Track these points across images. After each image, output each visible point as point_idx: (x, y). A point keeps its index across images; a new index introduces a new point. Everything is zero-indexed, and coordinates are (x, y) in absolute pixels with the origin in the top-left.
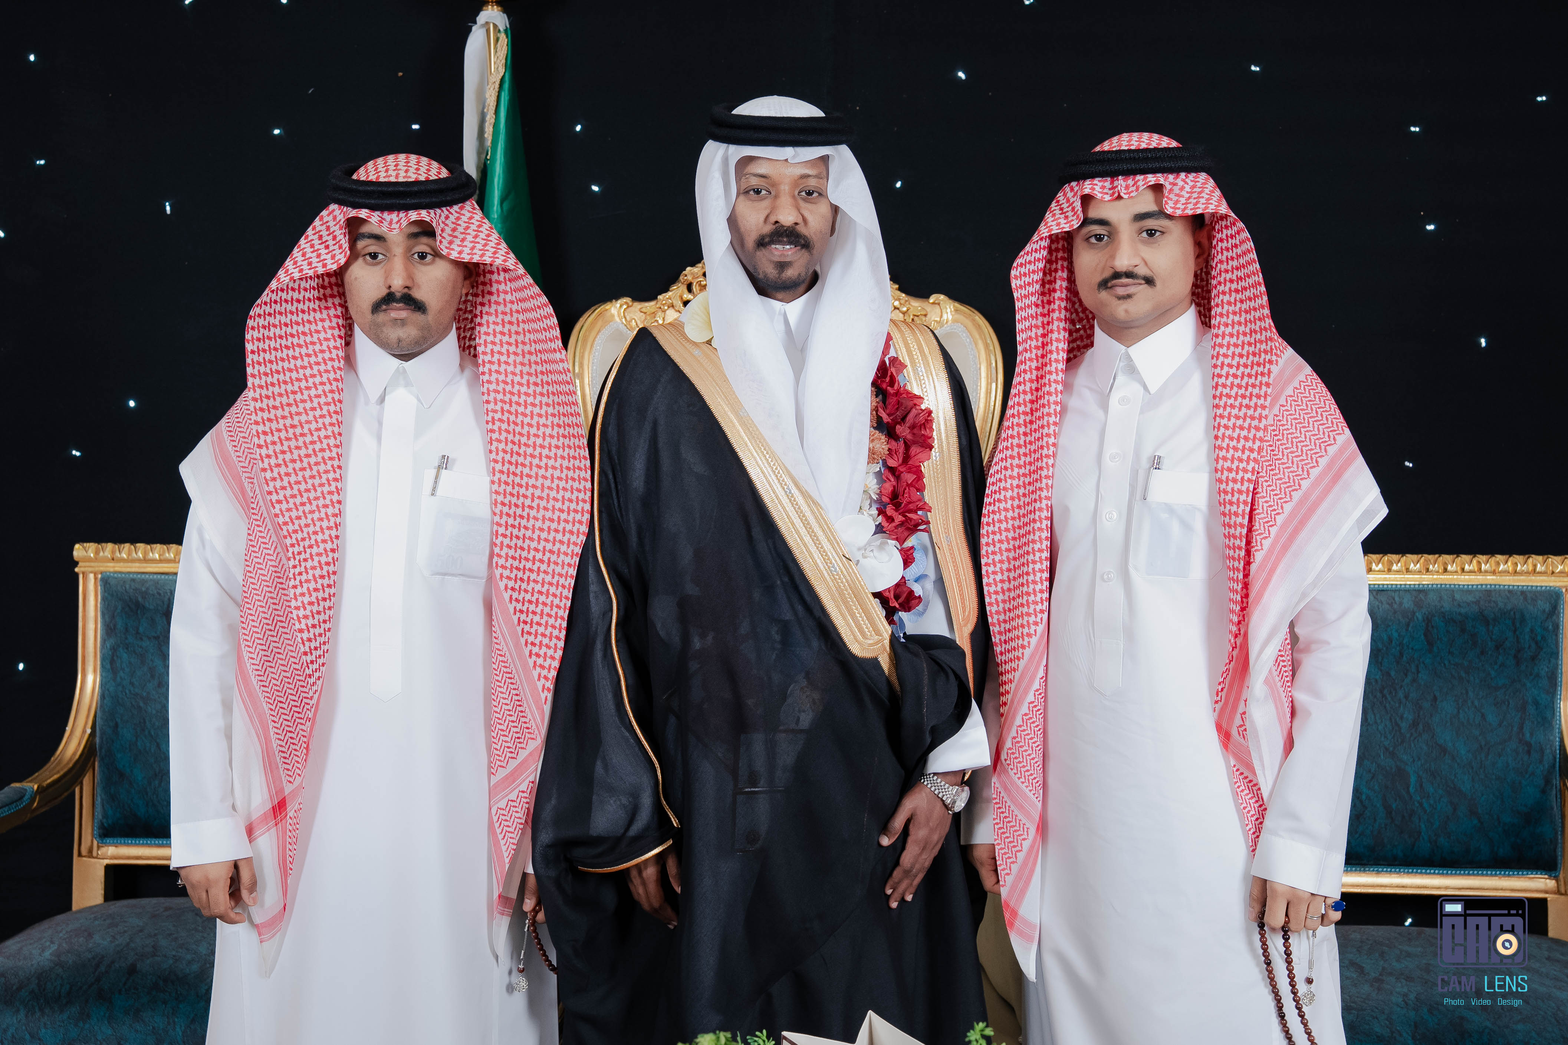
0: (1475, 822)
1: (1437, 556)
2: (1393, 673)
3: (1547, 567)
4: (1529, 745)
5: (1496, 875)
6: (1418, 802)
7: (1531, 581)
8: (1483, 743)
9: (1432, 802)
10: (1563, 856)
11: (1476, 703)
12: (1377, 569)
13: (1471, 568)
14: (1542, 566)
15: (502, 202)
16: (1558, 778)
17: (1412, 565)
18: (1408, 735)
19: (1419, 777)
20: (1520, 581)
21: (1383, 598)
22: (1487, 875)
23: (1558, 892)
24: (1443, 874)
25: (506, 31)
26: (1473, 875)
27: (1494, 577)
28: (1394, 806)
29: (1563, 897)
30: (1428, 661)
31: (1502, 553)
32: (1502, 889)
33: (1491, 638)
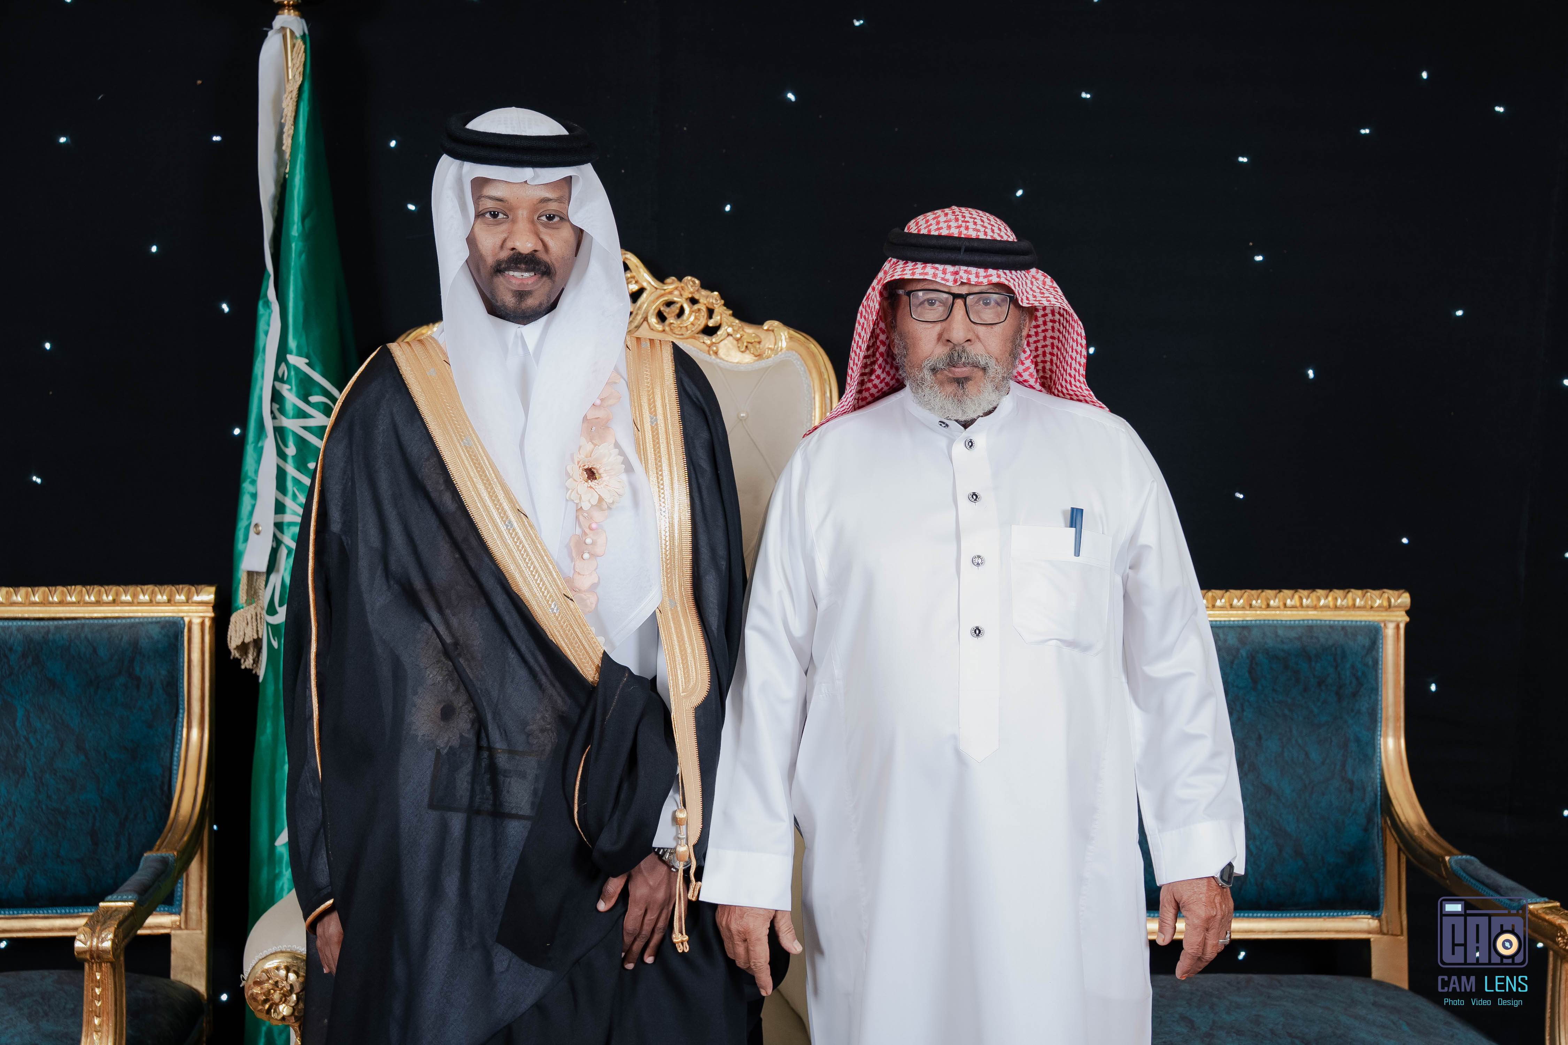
0: (1301, 863)
1: (1260, 591)
3: (1366, 602)
4: (1351, 783)
5: (1320, 916)
7: (1350, 615)
8: (1307, 782)
10: (1386, 896)
11: (1300, 741)
13: (1293, 603)
14: (1361, 600)
15: (303, 219)
16: (1380, 813)
17: (1235, 601)
20: (1340, 615)
22: (1312, 917)
23: (1380, 931)
25: (304, 38)
26: (1299, 917)
27: (1315, 612)
29: (1385, 937)
30: (1252, 699)
31: (1322, 588)
32: (1327, 931)
33: (1314, 676)
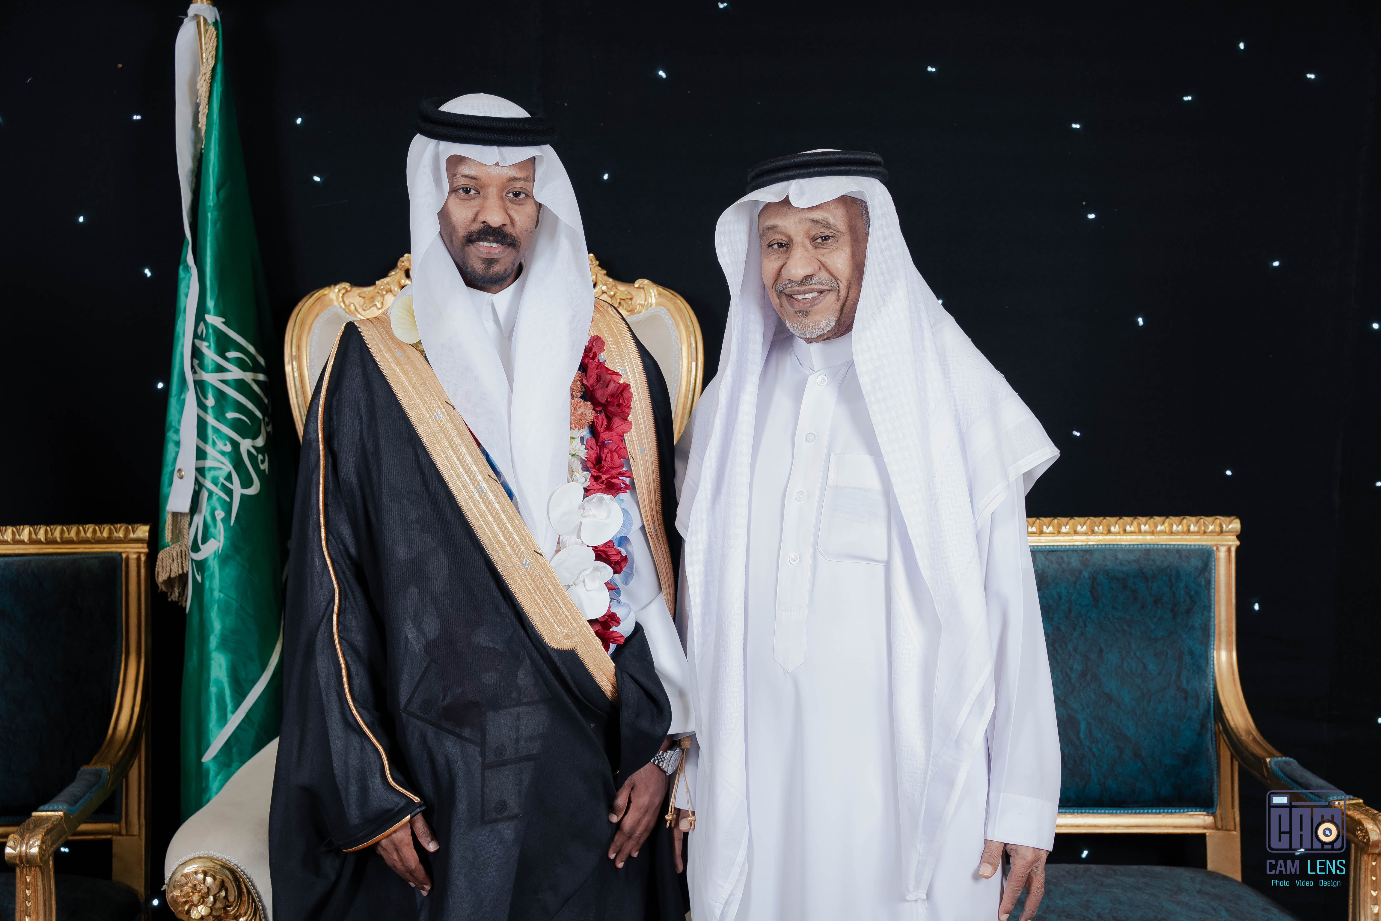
0: (1140, 764)
1: (1102, 518)
2: (1063, 628)
3: (1200, 527)
4: (1186, 692)
5: (1159, 813)
6: (1088, 747)
7: (1185, 540)
8: (1145, 691)
9: (1100, 747)
10: (1219, 794)
11: (1138, 654)
12: (1048, 531)
13: (1132, 529)
14: (1195, 526)
15: (218, 190)
16: (1213, 722)
18: (1078, 685)
19: (1089, 724)
20: (1176, 540)
21: (1053, 558)
22: (1152, 813)
23: (1215, 827)
24: (1112, 813)
25: (216, 23)
26: (1140, 813)
27: (1153, 537)
28: (1066, 751)
29: (1220, 832)
30: (1094, 616)
31: (1160, 515)
32: (1165, 826)
33: (1151, 594)
